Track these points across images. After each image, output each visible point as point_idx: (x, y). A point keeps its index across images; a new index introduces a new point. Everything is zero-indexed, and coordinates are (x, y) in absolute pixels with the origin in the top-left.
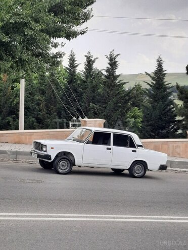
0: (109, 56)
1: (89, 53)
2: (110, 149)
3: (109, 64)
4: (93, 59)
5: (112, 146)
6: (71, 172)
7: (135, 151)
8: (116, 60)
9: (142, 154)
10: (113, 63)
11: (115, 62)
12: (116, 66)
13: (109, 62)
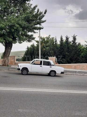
0: (73, 36)
1: (67, 36)
2: (41, 66)
3: (73, 39)
4: (68, 38)
5: (42, 65)
6: (27, 74)
7: (51, 67)
8: (76, 37)
9: (54, 68)
10: (75, 39)
11: (75, 38)
12: (76, 39)
13: (73, 38)
